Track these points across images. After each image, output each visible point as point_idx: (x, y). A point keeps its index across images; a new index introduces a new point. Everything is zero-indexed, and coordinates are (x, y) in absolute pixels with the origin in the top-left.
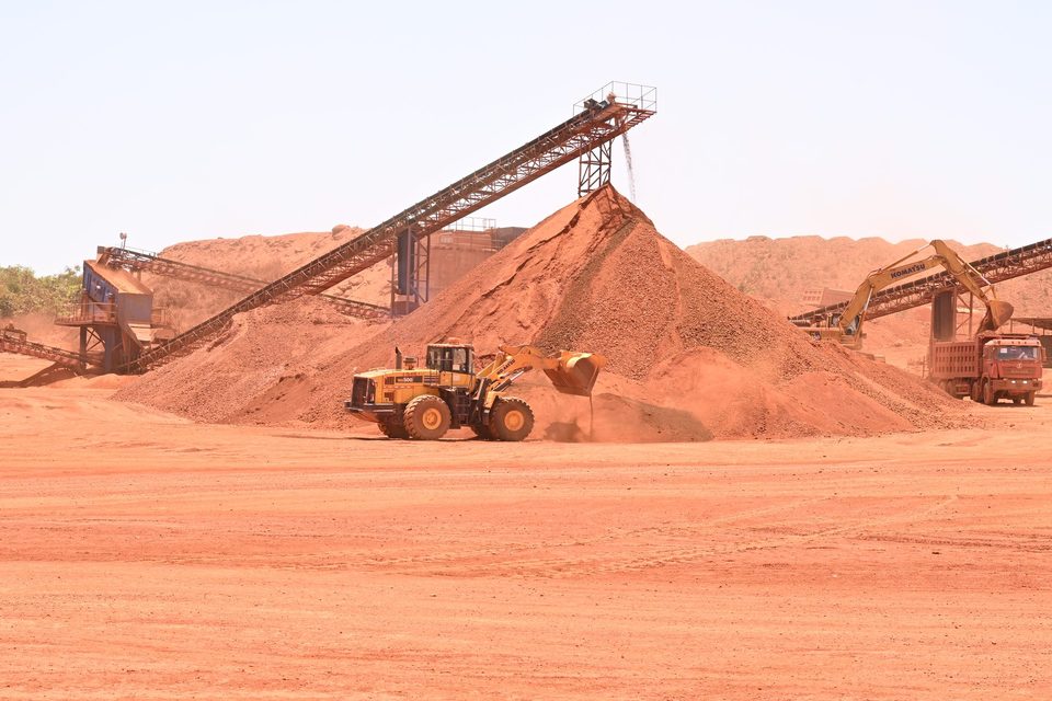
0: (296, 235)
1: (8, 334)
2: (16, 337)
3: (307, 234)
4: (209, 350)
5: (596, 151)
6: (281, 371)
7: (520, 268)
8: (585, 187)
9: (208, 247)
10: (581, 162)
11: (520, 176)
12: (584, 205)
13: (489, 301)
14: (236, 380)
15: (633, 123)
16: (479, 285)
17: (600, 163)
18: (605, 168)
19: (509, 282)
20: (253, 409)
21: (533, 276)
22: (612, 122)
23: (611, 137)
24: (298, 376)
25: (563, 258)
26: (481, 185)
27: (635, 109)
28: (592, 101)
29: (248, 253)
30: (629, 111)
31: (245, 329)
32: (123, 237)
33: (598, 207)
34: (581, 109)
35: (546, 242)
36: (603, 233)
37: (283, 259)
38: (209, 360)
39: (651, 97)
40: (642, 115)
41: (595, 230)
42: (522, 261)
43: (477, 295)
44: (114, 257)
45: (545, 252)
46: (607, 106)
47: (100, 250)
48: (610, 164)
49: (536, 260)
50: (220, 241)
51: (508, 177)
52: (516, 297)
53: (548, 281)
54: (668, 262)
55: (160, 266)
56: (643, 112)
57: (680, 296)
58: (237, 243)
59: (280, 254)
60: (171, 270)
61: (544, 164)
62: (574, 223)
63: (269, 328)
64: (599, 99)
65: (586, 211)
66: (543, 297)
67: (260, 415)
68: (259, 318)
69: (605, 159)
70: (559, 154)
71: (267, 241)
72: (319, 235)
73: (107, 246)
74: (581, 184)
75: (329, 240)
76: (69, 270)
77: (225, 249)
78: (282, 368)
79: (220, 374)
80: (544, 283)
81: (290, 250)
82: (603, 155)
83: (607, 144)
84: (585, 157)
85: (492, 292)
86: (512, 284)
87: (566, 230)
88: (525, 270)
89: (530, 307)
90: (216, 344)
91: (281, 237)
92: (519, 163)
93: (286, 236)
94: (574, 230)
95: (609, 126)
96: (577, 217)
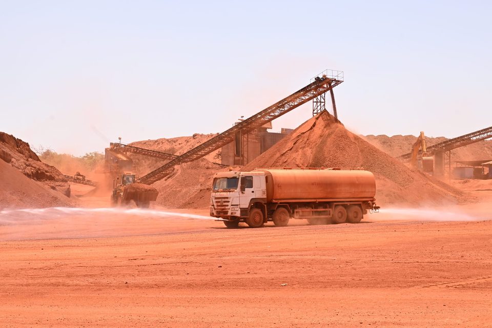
0: (179, 138)
1: (78, 177)
2: (81, 177)
3: (182, 137)
4: (166, 180)
5: (319, 97)
6: (199, 187)
7: (295, 144)
8: (315, 111)
9: (145, 143)
10: (313, 102)
11: (286, 109)
12: (317, 118)
13: (283, 157)
14: (180, 191)
15: (334, 86)
16: (279, 151)
17: (321, 102)
18: (322, 104)
19: (291, 149)
20: (191, 202)
21: (301, 146)
22: (325, 86)
23: (325, 92)
24: (208, 189)
25: (311, 139)
26: (270, 113)
27: (335, 80)
28: (318, 77)
29: (161, 145)
30: (333, 81)
31: (180, 172)
32: (120, 139)
33: (323, 119)
34: (314, 80)
35: (304, 133)
36: (325, 129)
37: (175, 147)
38: (167, 184)
39: (341, 75)
40: (338, 82)
41: (323, 128)
42: (295, 141)
43: (278, 155)
44: (117, 146)
45: (304, 137)
46: (324, 80)
47: (111, 144)
48: (325, 102)
49: (301, 140)
50: (149, 141)
51: (281, 109)
52: (294, 155)
53: (306, 149)
54: (353, 140)
55: (134, 150)
56: (338, 81)
57: (360, 153)
58: (156, 141)
59: (174, 145)
60: (138, 151)
61: (296, 104)
62: (314, 125)
63: (189, 171)
64: (321, 77)
65: (318, 121)
66: (305, 154)
67: (195, 205)
68: (185, 167)
69: (322, 100)
70: (303, 99)
71: (168, 140)
72: (188, 137)
73: (114, 142)
74: (314, 111)
75: (191, 139)
76: (87, 154)
77: (151, 144)
78: (199, 186)
79: (173, 189)
80: (305, 149)
81: (177, 143)
82: (322, 99)
83: (323, 95)
84: (315, 100)
85: (285, 153)
86: (292, 150)
87: (311, 128)
88: (297, 144)
89: (301, 159)
90: (169, 178)
91: (173, 139)
92: (286, 103)
93: (175, 138)
94: (315, 128)
95: (324, 88)
96: (315, 123)
